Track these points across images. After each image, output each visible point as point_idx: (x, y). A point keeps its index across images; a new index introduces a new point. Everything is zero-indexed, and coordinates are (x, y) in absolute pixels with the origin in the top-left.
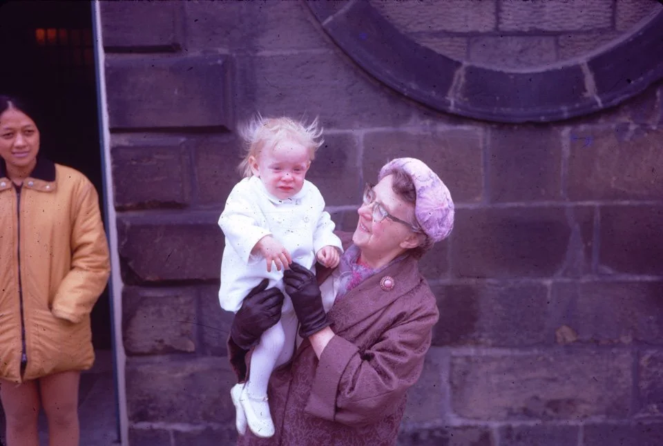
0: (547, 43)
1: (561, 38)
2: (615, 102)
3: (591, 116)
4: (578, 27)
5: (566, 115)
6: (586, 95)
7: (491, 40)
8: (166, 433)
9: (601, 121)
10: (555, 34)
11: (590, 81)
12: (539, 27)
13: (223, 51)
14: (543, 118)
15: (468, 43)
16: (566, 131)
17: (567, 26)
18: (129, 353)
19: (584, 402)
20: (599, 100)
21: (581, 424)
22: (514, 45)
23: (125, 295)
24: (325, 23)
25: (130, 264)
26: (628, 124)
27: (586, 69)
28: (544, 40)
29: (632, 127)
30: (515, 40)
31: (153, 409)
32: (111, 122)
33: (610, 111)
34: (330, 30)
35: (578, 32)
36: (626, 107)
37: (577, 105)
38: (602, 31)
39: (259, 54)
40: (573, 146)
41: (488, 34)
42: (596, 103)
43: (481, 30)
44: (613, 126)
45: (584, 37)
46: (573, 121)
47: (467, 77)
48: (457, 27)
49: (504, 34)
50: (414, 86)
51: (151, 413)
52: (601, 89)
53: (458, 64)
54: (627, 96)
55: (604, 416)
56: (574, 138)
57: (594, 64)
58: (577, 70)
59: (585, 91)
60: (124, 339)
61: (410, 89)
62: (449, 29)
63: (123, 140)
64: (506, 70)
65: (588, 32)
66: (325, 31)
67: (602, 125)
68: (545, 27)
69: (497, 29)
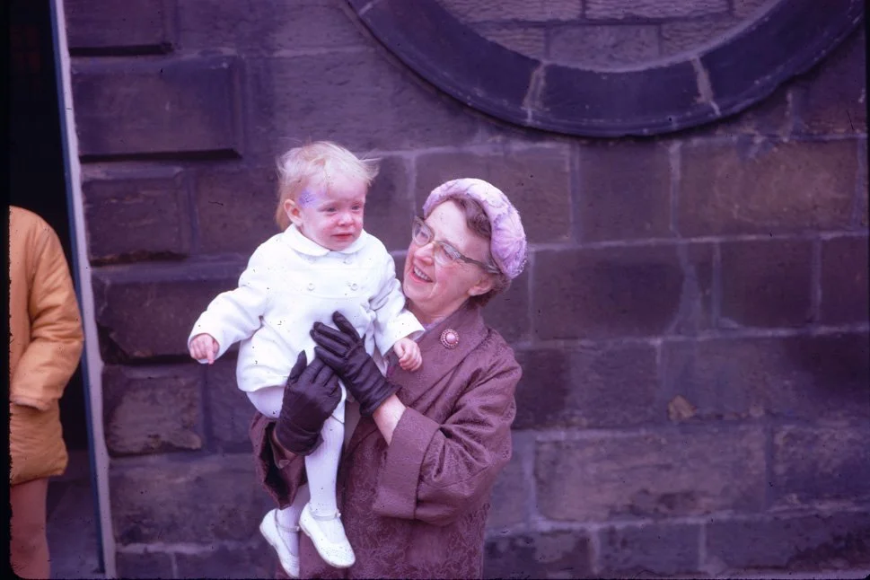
0: (647, 34)
1: (665, 27)
2: (736, 109)
3: (706, 127)
4: (686, 12)
5: (675, 126)
6: (701, 100)
7: (576, 32)
8: (167, 556)
9: (719, 132)
10: (657, 22)
11: (703, 82)
12: (636, 13)
13: (228, 51)
14: (645, 131)
15: (547, 35)
16: (675, 147)
17: (673, 10)
18: (112, 453)
19: (705, 494)
20: (715, 106)
21: (703, 521)
22: (605, 37)
23: (106, 378)
24: (363, 11)
25: (112, 335)
26: (753, 136)
27: (698, 67)
28: (643, 30)
29: (759, 140)
30: (607, 30)
31: (148, 526)
32: (81, 147)
33: (730, 120)
34: (369, 21)
35: (686, 19)
36: (750, 115)
37: (689, 114)
38: (717, 17)
39: (276, 55)
40: (684, 168)
41: (570, 23)
42: (712, 111)
43: (563, 18)
44: (735, 138)
45: (694, 25)
46: (684, 133)
47: (547, 78)
48: (532, 14)
49: (595, 23)
50: (480, 93)
51: (146, 531)
52: (718, 91)
53: (536, 63)
54: (750, 101)
55: (730, 511)
56: (684, 153)
57: (709, 59)
58: (687, 67)
59: (699, 95)
60: (107, 435)
61: (475, 97)
62: (521, 17)
63: (99, 172)
64: (598, 69)
65: (700, 18)
66: (362, 22)
67: (720, 138)
68: (645, 13)
69: (583, 16)
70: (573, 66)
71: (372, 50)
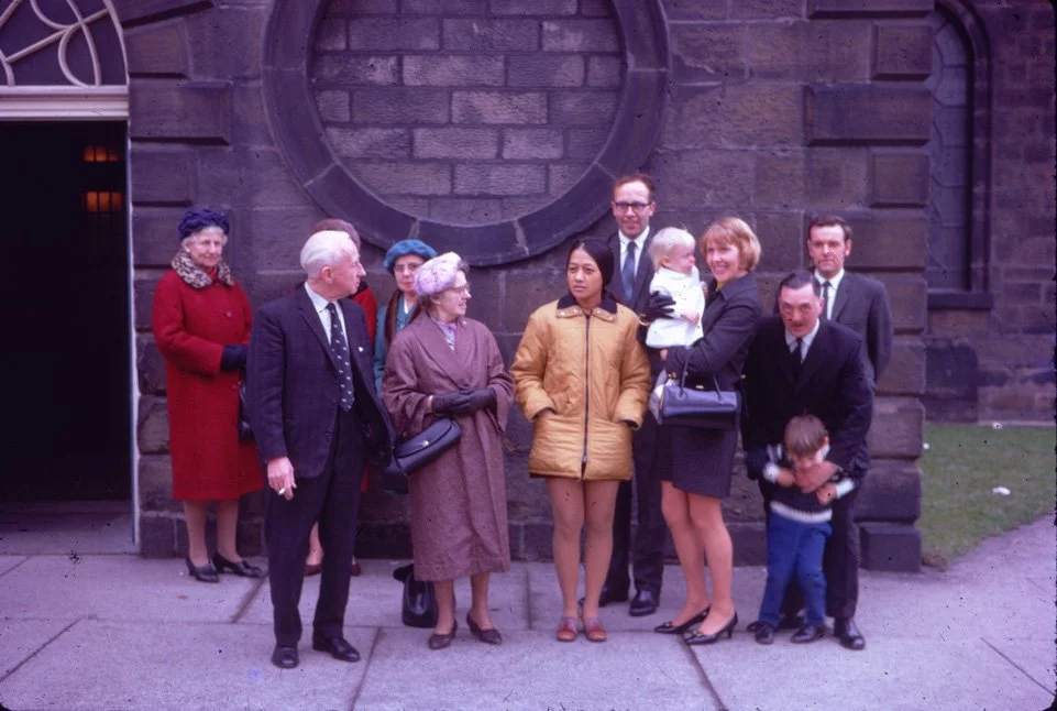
0: (493, 205)
1: (505, 201)
2: (539, 251)
3: (522, 262)
4: (518, 192)
5: (500, 261)
6: (518, 245)
7: (447, 202)
8: (171, 520)
9: (531, 266)
10: (500, 198)
11: (520, 235)
12: (486, 191)
13: (226, 206)
14: (481, 264)
15: (430, 204)
16: (502, 274)
17: (510, 191)
18: (143, 452)
19: (525, 504)
20: (526, 249)
21: (522, 524)
22: (466, 206)
23: (141, 402)
24: (306, 185)
25: (146, 376)
26: (552, 269)
27: (517, 225)
28: (491, 202)
29: (556, 272)
30: (468, 201)
31: (161, 499)
32: (135, 259)
33: (537, 258)
34: (310, 190)
35: (518, 196)
36: (550, 256)
37: (510, 254)
38: (538, 196)
39: (255, 209)
40: (507, 287)
41: (444, 197)
42: (524, 252)
43: (440, 193)
44: (540, 271)
45: (524, 200)
46: (508, 265)
47: (421, 229)
48: (420, 191)
49: (458, 197)
50: (377, 235)
51: (158, 503)
52: (529, 240)
53: (414, 219)
54: (549, 246)
55: (542, 518)
56: (508, 279)
57: (522, 221)
58: (509, 225)
59: (517, 242)
60: (139, 439)
61: (373, 237)
62: (413, 191)
63: (145, 275)
64: (453, 225)
65: (527, 197)
66: (307, 192)
67: (532, 270)
68: (492, 192)
69: (452, 192)
70: (446, 223)
71: (312, 209)
